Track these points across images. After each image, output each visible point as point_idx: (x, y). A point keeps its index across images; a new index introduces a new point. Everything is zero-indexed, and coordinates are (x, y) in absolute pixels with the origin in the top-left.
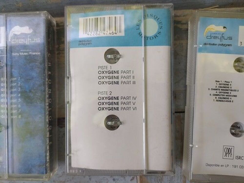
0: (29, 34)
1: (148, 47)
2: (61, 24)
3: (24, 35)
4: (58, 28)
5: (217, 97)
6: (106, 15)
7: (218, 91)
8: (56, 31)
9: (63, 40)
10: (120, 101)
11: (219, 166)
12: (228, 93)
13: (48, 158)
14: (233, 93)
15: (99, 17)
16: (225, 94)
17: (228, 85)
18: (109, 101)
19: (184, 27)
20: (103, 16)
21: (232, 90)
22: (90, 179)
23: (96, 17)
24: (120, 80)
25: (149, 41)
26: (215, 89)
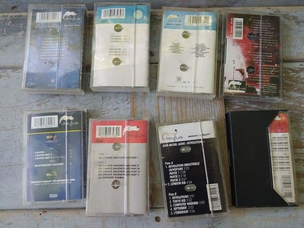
0: (74, 16)
1: (137, 25)
2: (92, 14)
3: (72, 16)
4: (90, 16)
5: (173, 50)
6: (116, 8)
7: (173, 48)
8: (88, 18)
9: (92, 22)
10: (121, 51)
11: (174, 86)
12: (178, 49)
13: (81, 78)
14: (181, 49)
15: (112, 9)
16: (177, 49)
17: (179, 45)
18: (115, 51)
19: (160, 18)
20: (114, 9)
21: (181, 48)
22: (103, 103)
23: (111, 9)
24: (122, 41)
25: (137, 21)
26: (172, 47)
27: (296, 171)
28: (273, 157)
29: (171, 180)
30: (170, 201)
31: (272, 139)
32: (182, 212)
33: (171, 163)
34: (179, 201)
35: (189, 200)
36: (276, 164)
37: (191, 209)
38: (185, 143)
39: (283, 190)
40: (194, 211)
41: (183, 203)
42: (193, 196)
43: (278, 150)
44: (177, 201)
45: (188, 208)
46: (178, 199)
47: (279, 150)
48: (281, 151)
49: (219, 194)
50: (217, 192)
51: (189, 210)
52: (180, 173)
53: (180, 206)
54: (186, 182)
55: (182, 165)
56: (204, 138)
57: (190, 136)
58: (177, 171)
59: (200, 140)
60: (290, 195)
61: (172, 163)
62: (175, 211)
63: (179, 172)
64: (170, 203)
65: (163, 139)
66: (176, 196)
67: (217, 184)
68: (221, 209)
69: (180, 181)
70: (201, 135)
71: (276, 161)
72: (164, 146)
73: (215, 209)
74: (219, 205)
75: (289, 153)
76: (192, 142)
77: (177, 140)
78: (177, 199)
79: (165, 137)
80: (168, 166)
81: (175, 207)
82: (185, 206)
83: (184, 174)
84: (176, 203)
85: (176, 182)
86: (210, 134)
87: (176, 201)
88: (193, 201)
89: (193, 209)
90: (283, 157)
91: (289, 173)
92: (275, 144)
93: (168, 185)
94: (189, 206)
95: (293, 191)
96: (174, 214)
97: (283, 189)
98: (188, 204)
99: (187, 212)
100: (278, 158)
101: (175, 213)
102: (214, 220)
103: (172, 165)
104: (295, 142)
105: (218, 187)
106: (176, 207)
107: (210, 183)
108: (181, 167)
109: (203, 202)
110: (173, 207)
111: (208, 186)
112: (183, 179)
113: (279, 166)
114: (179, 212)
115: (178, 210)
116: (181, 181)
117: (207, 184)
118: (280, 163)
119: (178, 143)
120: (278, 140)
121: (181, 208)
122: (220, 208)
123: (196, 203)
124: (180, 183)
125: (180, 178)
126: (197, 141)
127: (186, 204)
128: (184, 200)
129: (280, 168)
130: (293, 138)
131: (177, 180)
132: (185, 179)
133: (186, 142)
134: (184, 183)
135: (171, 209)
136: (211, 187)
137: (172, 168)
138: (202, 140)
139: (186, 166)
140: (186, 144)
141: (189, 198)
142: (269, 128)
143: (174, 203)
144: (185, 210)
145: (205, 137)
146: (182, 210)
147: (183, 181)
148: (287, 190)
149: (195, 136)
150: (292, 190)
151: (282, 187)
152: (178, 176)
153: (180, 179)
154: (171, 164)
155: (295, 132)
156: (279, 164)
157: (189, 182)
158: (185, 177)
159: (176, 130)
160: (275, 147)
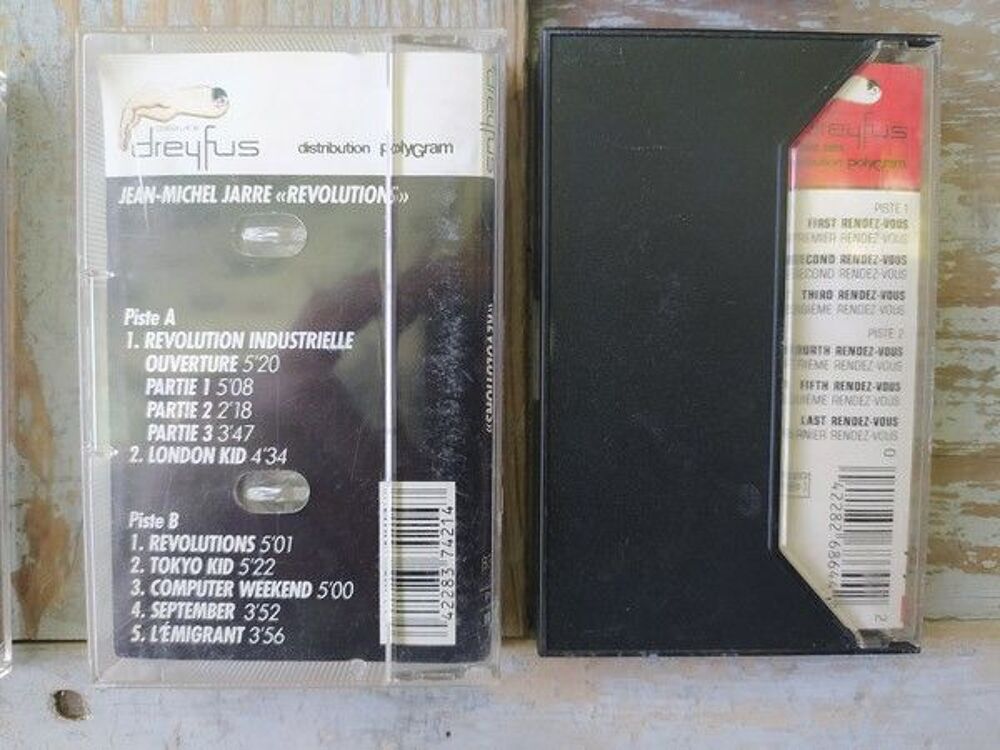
27: (935, 441)
28: (801, 349)
29: (152, 429)
30: (136, 560)
31: (805, 230)
32: (206, 635)
33: (163, 317)
34: (192, 565)
35: (253, 567)
36: (816, 392)
37: (261, 619)
38: (273, 192)
39: (837, 555)
40: (277, 637)
41: (212, 582)
42: (283, 543)
43: (835, 301)
44: (180, 565)
45: (240, 612)
46: (188, 555)
47: (843, 302)
48: (854, 310)
49: (453, 550)
50: (444, 538)
51: (249, 625)
52: (214, 388)
53: (193, 598)
54: (251, 454)
55: (237, 340)
56: (407, 172)
57: (312, 142)
58: (200, 377)
59: (378, 181)
60: (875, 586)
61: (170, 318)
62: (160, 622)
63: (207, 381)
64: (134, 570)
65: (125, 147)
66: (174, 533)
67: (450, 487)
68: (450, 640)
69: (209, 444)
70: (388, 148)
71: (814, 375)
72: (127, 197)
73: (411, 634)
74: (440, 618)
75: (906, 324)
76: (320, 190)
77: (218, 167)
78: (177, 554)
79: (139, 133)
80: (140, 332)
81: (160, 599)
82: (226, 600)
83: (242, 398)
84: (173, 577)
85: (184, 444)
86: (449, 147)
87: (173, 565)
88: (279, 574)
89: (276, 625)
90: (862, 351)
91: (890, 453)
92: (821, 266)
93: (133, 460)
94: (253, 600)
95: (898, 565)
96: (153, 639)
97: (842, 548)
98: (247, 589)
99: (232, 635)
100: (833, 357)
101: (158, 636)
102: (410, 719)
103: (170, 329)
104: (951, 264)
105: (452, 503)
106: (169, 599)
107: (401, 475)
108: (230, 352)
109: (343, 590)
110: (148, 601)
111: (386, 489)
112: (231, 432)
113: (829, 410)
114: (181, 635)
115: (174, 621)
116: (216, 444)
117: (383, 478)
118: (839, 386)
119: (220, 182)
120: (847, 238)
121: (201, 611)
122: (444, 635)
123: (300, 590)
124: (207, 456)
125: (216, 423)
126: (355, 188)
127: (236, 590)
128: (226, 566)
129: (836, 421)
130: (942, 241)
131: (192, 432)
132: (245, 432)
133: (280, 183)
134: (237, 456)
135: (136, 610)
136: (408, 502)
137: (164, 351)
138: (388, 182)
139: (259, 351)
140: (280, 197)
141: (255, 554)
142: (794, 154)
143: (157, 576)
144: (225, 623)
145: (413, 167)
146: (202, 623)
147: (232, 443)
148: (861, 557)
149: (351, 148)
150: (894, 553)
151: (832, 535)
152: (200, 410)
153: (209, 427)
154: (160, 327)
155: (961, 200)
156: (831, 392)
157: (265, 456)
158: (242, 422)
159: (218, 93)
160: (819, 285)
